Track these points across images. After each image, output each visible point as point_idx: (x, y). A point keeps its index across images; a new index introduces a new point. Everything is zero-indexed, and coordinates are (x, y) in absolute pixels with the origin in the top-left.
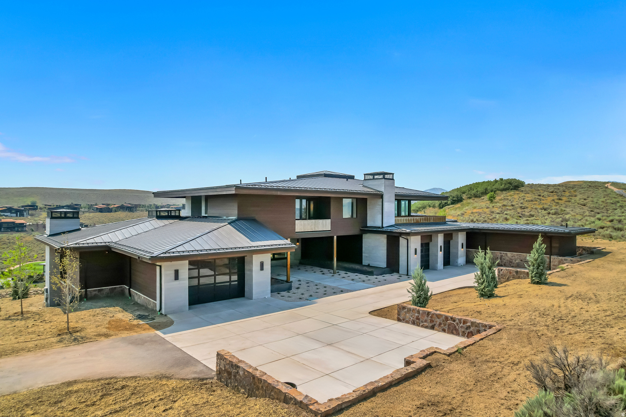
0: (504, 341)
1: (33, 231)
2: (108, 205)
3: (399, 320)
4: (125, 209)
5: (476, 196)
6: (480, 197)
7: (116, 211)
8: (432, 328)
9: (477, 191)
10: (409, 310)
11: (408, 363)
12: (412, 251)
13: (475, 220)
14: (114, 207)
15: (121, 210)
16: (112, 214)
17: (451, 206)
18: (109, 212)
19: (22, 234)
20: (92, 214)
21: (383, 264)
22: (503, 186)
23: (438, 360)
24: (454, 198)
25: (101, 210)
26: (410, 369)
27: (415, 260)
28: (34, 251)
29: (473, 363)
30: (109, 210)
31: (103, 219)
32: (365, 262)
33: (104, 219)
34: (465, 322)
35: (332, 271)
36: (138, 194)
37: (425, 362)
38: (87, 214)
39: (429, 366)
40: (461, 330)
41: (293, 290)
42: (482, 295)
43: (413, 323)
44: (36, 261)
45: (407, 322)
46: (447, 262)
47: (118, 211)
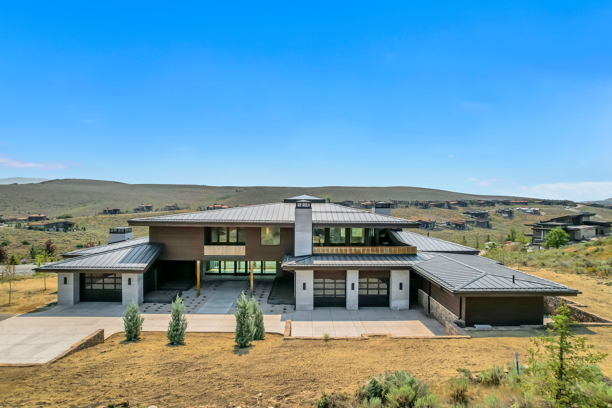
12: (298, 286)
27: (304, 295)
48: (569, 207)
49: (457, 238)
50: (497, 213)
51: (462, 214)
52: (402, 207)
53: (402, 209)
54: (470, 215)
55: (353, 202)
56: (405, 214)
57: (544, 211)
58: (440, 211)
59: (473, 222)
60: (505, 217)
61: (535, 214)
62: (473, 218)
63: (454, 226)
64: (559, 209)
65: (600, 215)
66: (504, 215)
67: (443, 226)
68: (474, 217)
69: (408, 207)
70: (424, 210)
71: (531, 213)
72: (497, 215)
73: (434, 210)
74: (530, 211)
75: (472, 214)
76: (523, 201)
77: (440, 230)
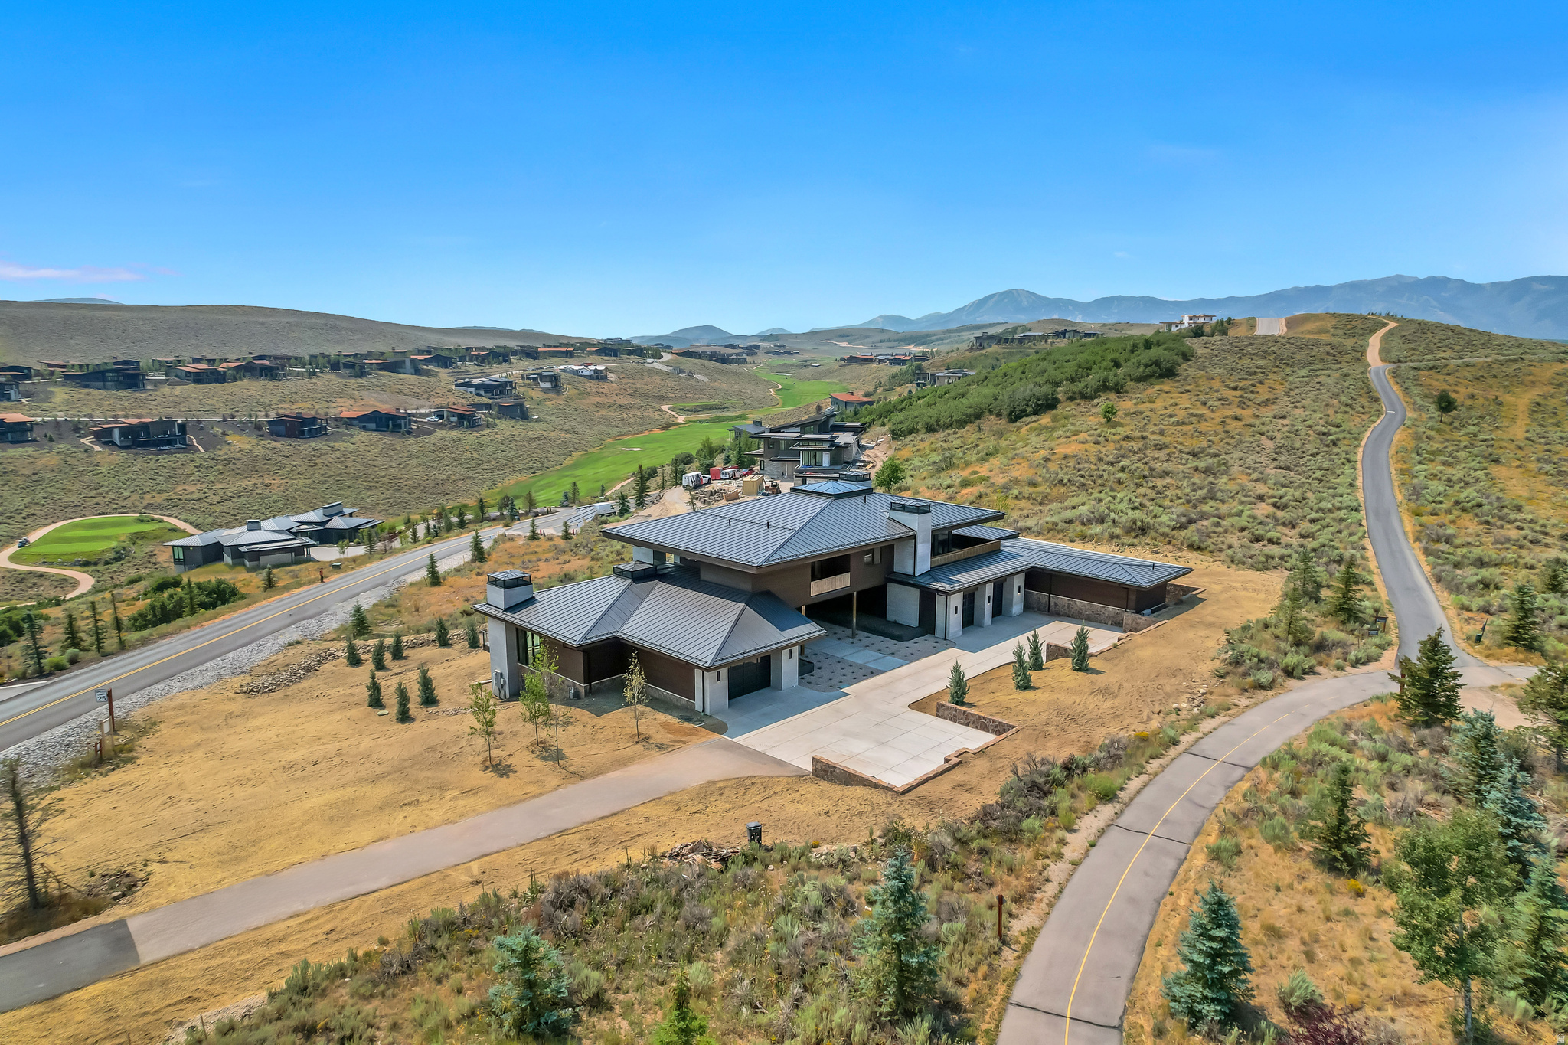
0: (1017, 742)
1: (51, 440)
2: (211, 361)
3: (938, 716)
4: (258, 372)
5: (1084, 396)
6: (1091, 398)
7: (235, 379)
8: (967, 725)
9: (1087, 386)
10: (948, 708)
11: (947, 761)
12: (952, 610)
13: (1065, 481)
14: (229, 369)
15: (247, 374)
16: (228, 386)
17: (1034, 418)
18: (217, 381)
19: (30, 450)
20: (177, 390)
21: (914, 622)
22: (1141, 369)
23: (967, 758)
24: (1039, 400)
25: (198, 378)
26: (948, 765)
27: (955, 620)
28: (70, 491)
29: (991, 759)
30: (218, 377)
31: (210, 401)
32: (890, 617)
33: (214, 402)
34: (994, 721)
35: (849, 632)
36: (261, 320)
37: (958, 760)
38: (166, 390)
39: (960, 762)
40: (990, 728)
41: (816, 671)
42: (1018, 687)
43: (951, 720)
44: (84, 516)
45: (945, 718)
46: (998, 611)
47: (241, 379)
48: (651, 360)
49: (476, 450)
50: (527, 382)
51: (453, 387)
52: (298, 374)
53: (300, 381)
54: (473, 390)
55: (138, 363)
56: (320, 395)
57: (613, 372)
58: (401, 382)
59: (488, 407)
60: (545, 390)
61: (598, 378)
62: (480, 395)
63: (455, 419)
64: (635, 365)
65: (704, 375)
66: (542, 385)
67: (429, 423)
68: (482, 393)
69: (314, 374)
70: (359, 380)
71: (590, 377)
72: (529, 386)
73: (383, 380)
74: (587, 373)
75: (478, 387)
76: (564, 349)
77: (430, 433)
